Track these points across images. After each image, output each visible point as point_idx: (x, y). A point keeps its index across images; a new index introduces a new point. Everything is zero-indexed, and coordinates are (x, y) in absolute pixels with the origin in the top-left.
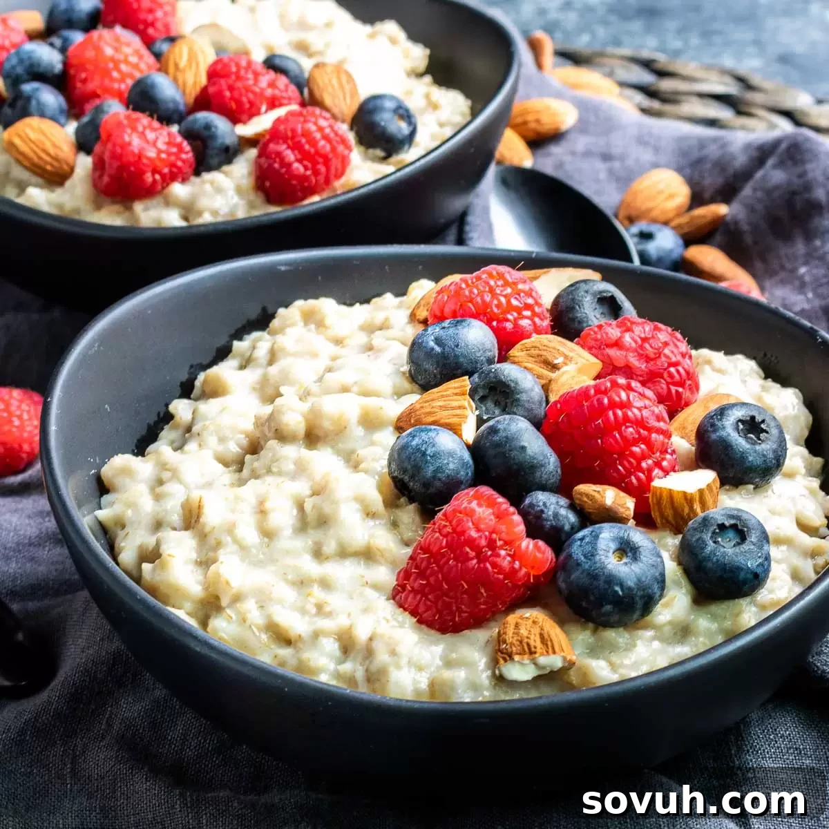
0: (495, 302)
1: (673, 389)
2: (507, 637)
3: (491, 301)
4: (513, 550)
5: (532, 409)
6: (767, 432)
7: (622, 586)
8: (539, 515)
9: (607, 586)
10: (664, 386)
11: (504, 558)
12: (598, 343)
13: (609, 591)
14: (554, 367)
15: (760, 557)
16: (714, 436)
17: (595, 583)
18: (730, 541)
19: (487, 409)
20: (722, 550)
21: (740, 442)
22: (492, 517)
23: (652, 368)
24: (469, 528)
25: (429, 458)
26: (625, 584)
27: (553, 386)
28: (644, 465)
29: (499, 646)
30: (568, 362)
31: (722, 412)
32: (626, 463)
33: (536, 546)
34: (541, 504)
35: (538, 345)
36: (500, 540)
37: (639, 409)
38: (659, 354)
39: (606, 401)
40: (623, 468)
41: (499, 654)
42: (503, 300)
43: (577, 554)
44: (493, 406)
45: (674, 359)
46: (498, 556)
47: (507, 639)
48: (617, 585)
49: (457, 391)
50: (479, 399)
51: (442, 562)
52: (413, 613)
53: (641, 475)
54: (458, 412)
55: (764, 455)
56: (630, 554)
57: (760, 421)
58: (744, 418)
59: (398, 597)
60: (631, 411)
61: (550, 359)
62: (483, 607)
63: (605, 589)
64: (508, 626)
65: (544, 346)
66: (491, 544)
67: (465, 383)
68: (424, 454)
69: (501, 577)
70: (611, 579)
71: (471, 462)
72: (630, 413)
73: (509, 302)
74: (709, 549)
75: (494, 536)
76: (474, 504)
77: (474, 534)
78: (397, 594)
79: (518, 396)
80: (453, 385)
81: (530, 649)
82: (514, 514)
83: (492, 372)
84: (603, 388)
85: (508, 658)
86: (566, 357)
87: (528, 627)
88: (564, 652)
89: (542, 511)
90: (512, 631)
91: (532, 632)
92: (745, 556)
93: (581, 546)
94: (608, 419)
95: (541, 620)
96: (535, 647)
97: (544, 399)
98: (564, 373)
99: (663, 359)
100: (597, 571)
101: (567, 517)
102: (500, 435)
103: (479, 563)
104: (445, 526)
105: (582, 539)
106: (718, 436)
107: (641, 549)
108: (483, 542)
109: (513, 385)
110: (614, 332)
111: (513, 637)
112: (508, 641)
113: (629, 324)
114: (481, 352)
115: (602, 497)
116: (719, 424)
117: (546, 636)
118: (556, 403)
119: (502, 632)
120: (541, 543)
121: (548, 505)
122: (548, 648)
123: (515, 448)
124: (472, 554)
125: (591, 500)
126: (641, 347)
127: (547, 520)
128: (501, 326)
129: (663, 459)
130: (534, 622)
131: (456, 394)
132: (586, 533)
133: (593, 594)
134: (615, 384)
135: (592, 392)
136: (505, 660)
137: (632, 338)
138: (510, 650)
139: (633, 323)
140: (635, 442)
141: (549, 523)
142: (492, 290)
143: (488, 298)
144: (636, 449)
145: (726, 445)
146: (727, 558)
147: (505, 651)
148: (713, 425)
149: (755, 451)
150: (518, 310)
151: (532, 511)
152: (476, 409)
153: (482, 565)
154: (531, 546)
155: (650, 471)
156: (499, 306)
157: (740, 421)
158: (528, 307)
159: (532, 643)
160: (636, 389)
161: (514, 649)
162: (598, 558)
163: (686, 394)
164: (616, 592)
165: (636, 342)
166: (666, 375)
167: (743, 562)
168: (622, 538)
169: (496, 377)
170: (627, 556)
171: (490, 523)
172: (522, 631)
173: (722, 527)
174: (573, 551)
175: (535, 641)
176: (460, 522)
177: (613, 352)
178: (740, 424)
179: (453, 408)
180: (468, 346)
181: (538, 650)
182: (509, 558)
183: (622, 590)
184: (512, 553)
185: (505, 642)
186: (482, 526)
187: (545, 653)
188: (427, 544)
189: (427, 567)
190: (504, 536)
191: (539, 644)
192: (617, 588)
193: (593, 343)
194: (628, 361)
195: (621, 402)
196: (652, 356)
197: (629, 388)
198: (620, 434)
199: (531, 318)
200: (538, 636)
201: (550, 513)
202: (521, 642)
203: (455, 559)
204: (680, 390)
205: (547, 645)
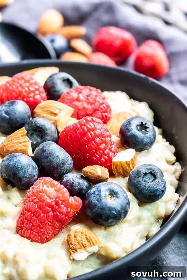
0: (24, 90)
1: (104, 114)
2: (72, 242)
3: (22, 90)
4: (66, 204)
5: (53, 136)
6: (149, 128)
7: (115, 210)
8: (72, 185)
9: (109, 212)
10: (100, 114)
11: (64, 208)
12: (69, 100)
13: (111, 214)
14: (55, 115)
15: (163, 184)
16: (129, 134)
17: (104, 212)
18: (149, 179)
19: (34, 139)
20: (148, 184)
21: (139, 134)
22: (55, 192)
23: (94, 107)
24: (46, 198)
25: (20, 169)
26: (116, 209)
27: (59, 124)
28: (106, 152)
29: (69, 246)
30: (61, 111)
31: (129, 123)
32: (98, 153)
33: (75, 199)
34: (71, 180)
35: (46, 106)
36: (60, 200)
37: (100, 130)
38: (95, 101)
39: (86, 129)
40: (98, 156)
41: (70, 249)
42: (27, 89)
43: (94, 201)
44: (36, 137)
45: (101, 102)
46: (61, 208)
47: (72, 243)
48: (113, 210)
49: (22, 134)
50: (30, 136)
51: (37, 215)
52: (29, 238)
53: (106, 157)
54: (24, 144)
55: (150, 138)
56: (115, 195)
57: (145, 123)
58: (139, 124)
59: (20, 232)
60: (97, 131)
61: (53, 111)
62: (57, 229)
63: (109, 213)
64: (71, 236)
65: (49, 106)
66: (57, 203)
67: (23, 130)
68: (17, 168)
69: (64, 216)
70: (110, 209)
71: (36, 166)
72: (97, 132)
73: (29, 89)
74: (143, 184)
75: (57, 199)
76: (45, 187)
77: (49, 201)
78: (19, 231)
79: (46, 132)
80: (19, 132)
81: (83, 245)
82: (63, 188)
83: (33, 123)
84: (83, 124)
85: (75, 251)
86: (59, 109)
87: (80, 235)
88: (98, 244)
89: (73, 183)
90: (74, 238)
91: (83, 238)
92: (158, 185)
93: (94, 196)
94: (88, 136)
95: (84, 232)
96: (85, 244)
97: (56, 130)
98: (61, 117)
99: (97, 103)
100: (104, 207)
101: (84, 184)
102: (47, 152)
103: (53, 212)
104: (34, 199)
105: (94, 193)
106: (131, 134)
107: (118, 193)
108: (53, 203)
109: (43, 127)
110: (75, 95)
111: (75, 242)
112: (73, 244)
113: (79, 90)
114: (25, 114)
115: (97, 172)
116: (130, 128)
117: (89, 238)
118: (63, 132)
119: (69, 240)
120: (76, 198)
121: (74, 179)
122: (90, 243)
123: (55, 157)
124: (50, 209)
125: (92, 174)
126: (87, 99)
127: (76, 186)
128: (28, 100)
129: (112, 147)
130: (82, 233)
131: (21, 136)
132: (95, 190)
133: (104, 216)
134: (87, 120)
135: (79, 126)
136: (73, 252)
137: (83, 96)
138: (75, 248)
139: (81, 89)
140: (101, 144)
141: (77, 187)
142: (21, 86)
143: (20, 89)
144: (101, 146)
145: (134, 137)
146: (151, 187)
147: (73, 248)
148: (127, 129)
149: (146, 137)
150: (34, 92)
151: (69, 184)
152: (30, 140)
153: (55, 213)
154: (73, 200)
155: (108, 154)
156: (26, 91)
157: (138, 125)
158: (37, 90)
159: (84, 243)
160: (96, 121)
161: (77, 247)
162: (103, 201)
163: (109, 115)
164: (114, 213)
165: (85, 97)
166: (100, 109)
167: (157, 187)
168: (110, 189)
169: (35, 125)
170: (114, 197)
171: (54, 194)
172: (78, 238)
173: (146, 174)
174: (91, 199)
175: (85, 241)
176: (41, 196)
177: (76, 103)
178: (138, 127)
179: (22, 143)
180: (19, 113)
181: (87, 245)
182: (65, 208)
183: (116, 212)
184: (66, 205)
185: (72, 244)
186: (52, 196)
187: (90, 246)
188: (28, 208)
189: (31, 218)
190: (61, 199)
191: (86, 242)
192: (114, 212)
193: (67, 101)
194: (84, 106)
195: (92, 128)
196: (92, 102)
197: (93, 121)
198: (95, 142)
199: (39, 94)
200: (85, 239)
201: (77, 183)
202: (79, 243)
203: (43, 212)
204: (106, 114)
205: (90, 242)
